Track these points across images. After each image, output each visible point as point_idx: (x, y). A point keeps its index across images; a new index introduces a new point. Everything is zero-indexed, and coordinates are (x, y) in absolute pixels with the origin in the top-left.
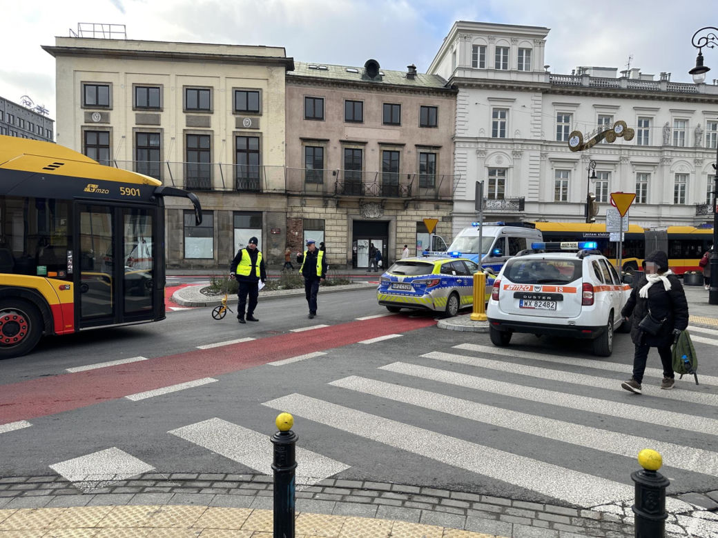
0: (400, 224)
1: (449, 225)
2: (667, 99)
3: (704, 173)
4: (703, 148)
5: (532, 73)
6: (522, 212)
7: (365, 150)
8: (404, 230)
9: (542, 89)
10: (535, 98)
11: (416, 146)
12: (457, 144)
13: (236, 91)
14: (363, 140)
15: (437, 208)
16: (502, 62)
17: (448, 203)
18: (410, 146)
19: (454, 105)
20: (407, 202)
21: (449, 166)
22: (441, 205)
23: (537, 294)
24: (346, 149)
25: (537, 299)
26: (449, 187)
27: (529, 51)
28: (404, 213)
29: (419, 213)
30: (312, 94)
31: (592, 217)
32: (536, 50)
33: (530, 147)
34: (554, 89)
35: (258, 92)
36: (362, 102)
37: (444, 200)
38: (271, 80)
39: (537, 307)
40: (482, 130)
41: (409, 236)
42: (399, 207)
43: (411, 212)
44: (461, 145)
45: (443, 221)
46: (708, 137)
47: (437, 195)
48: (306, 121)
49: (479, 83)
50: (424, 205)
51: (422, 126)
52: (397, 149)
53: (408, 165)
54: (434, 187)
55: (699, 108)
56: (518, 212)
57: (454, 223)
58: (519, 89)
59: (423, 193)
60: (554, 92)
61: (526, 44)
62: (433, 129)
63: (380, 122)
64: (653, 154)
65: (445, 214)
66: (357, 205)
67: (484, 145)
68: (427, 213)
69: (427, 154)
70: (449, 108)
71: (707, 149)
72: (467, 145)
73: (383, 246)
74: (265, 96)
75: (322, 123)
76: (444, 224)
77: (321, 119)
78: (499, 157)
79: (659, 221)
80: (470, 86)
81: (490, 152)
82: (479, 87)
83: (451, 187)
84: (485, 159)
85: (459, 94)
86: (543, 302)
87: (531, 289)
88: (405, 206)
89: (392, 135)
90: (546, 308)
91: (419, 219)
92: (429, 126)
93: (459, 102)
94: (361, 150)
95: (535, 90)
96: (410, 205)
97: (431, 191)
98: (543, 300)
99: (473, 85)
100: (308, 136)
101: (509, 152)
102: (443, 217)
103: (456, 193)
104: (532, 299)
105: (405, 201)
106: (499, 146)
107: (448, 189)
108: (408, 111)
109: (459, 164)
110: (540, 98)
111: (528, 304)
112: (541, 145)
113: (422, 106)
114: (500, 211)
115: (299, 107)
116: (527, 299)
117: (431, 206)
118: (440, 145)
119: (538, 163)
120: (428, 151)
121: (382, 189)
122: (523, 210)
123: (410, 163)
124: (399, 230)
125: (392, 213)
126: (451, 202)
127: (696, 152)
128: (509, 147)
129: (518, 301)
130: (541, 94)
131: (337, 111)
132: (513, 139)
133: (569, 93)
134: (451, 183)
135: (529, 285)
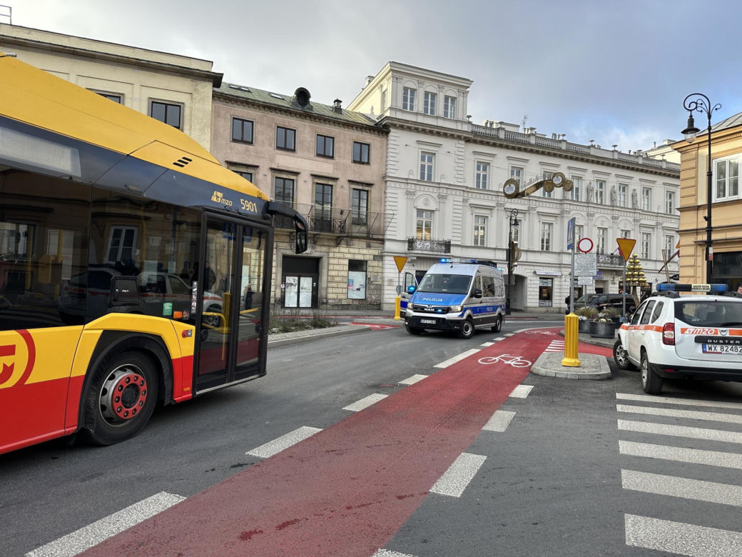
0: (332, 261)
1: (380, 264)
2: (566, 157)
3: (595, 226)
4: (594, 204)
5: (457, 121)
6: (449, 254)
7: (297, 181)
8: (336, 267)
9: (465, 138)
10: (460, 146)
11: (350, 181)
12: (388, 183)
13: (153, 102)
14: (296, 170)
15: (369, 246)
16: (429, 107)
17: (379, 242)
18: (343, 181)
19: (385, 143)
20: (341, 238)
21: (381, 205)
22: (373, 244)
23: (724, 338)
24: (277, 178)
25: (724, 343)
26: (380, 225)
27: (454, 99)
28: (337, 250)
29: (352, 250)
30: (241, 115)
31: (513, 262)
32: (460, 99)
33: (454, 192)
34: (475, 138)
35: (180, 106)
36: (295, 130)
37: (375, 238)
38: (195, 95)
39: (724, 352)
40: (411, 172)
41: (341, 274)
42: (332, 243)
43: (343, 249)
44: (392, 184)
45: (374, 260)
46: (597, 193)
47: (368, 233)
48: (233, 144)
49: (409, 125)
50: (356, 242)
51: (355, 162)
52: (330, 183)
53: (341, 200)
54: (366, 224)
55: (590, 167)
56: (444, 254)
57: (386, 262)
58: (445, 135)
59: (356, 230)
60: (475, 142)
61: (452, 93)
62: (365, 166)
63: (312, 154)
64: (555, 205)
65: (376, 253)
66: (287, 239)
67: (413, 187)
68: (359, 251)
69: (360, 190)
70: (381, 146)
71: (597, 204)
72: (398, 185)
73: (313, 285)
74: (187, 111)
75: (251, 147)
76: (375, 263)
77: (251, 143)
78: (427, 199)
79: (560, 267)
80: (402, 127)
81: (418, 193)
82: (409, 129)
83: (382, 225)
84: (414, 201)
85: (391, 134)
86: (730, 347)
87: (716, 333)
88: (338, 242)
89: (325, 168)
90: (734, 352)
91: (351, 257)
92: (361, 162)
93: (390, 142)
94: (293, 180)
95: (459, 138)
96: (343, 242)
97: (363, 229)
98: (730, 344)
99: (405, 127)
100: (235, 160)
101: (435, 195)
102: (374, 256)
103: (387, 232)
104: (718, 343)
105: (339, 237)
106: (427, 188)
107: (379, 228)
108: (342, 145)
109: (391, 204)
110: (463, 146)
111: (713, 348)
112: (464, 191)
113: (355, 142)
114: (429, 253)
115: (226, 128)
116: (713, 343)
117: (363, 243)
118: (372, 182)
119: (461, 208)
120: (360, 187)
121: (315, 224)
122: (449, 252)
123: (342, 198)
124: (331, 267)
125: (324, 249)
126: (382, 241)
127: (588, 207)
128: (435, 190)
129: (700, 346)
130: (463, 142)
131: (268, 136)
132: (439, 183)
133: (488, 144)
134: (382, 222)
135: (713, 329)
